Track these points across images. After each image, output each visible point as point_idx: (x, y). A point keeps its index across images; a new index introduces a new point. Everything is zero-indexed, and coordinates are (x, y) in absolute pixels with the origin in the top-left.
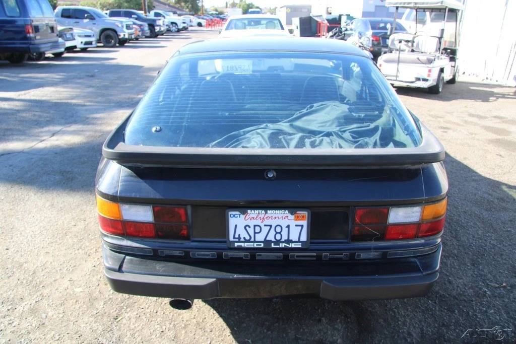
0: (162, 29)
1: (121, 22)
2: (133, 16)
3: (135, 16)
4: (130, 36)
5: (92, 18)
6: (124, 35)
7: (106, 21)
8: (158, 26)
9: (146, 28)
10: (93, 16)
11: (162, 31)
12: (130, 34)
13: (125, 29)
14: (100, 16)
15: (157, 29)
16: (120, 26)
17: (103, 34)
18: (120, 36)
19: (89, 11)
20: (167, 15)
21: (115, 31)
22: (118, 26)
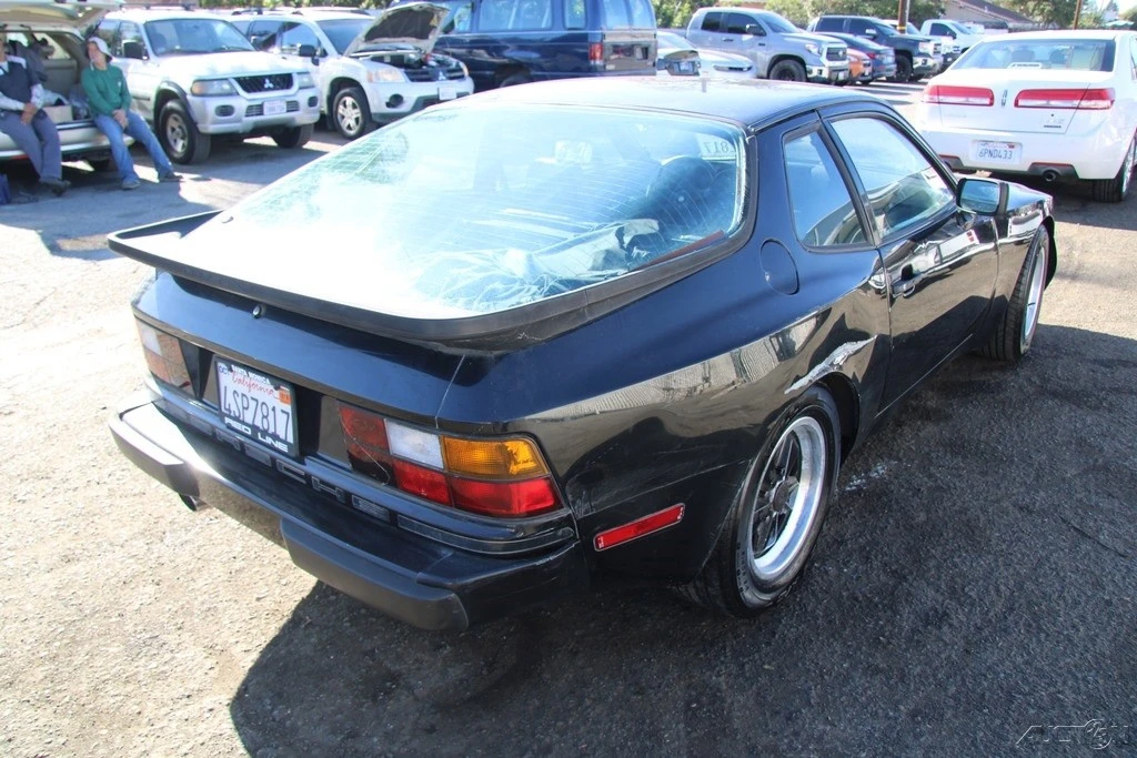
0: (930, 62)
1: (818, 43)
2: (867, 31)
3: (873, 32)
4: (835, 74)
5: (759, 32)
6: (821, 71)
7: (787, 39)
8: (921, 54)
9: (889, 59)
10: (762, 28)
11: (929, 68)
12: (834, 70)
13: (824, 59)
14: (776, 29)
15: (918, 62)
16: (815, 51)
17: (776, 67)
18: (811, 72)
19: (757, 19)
20: (962, 31)
21: (801, 62)
22: (810, 52)
